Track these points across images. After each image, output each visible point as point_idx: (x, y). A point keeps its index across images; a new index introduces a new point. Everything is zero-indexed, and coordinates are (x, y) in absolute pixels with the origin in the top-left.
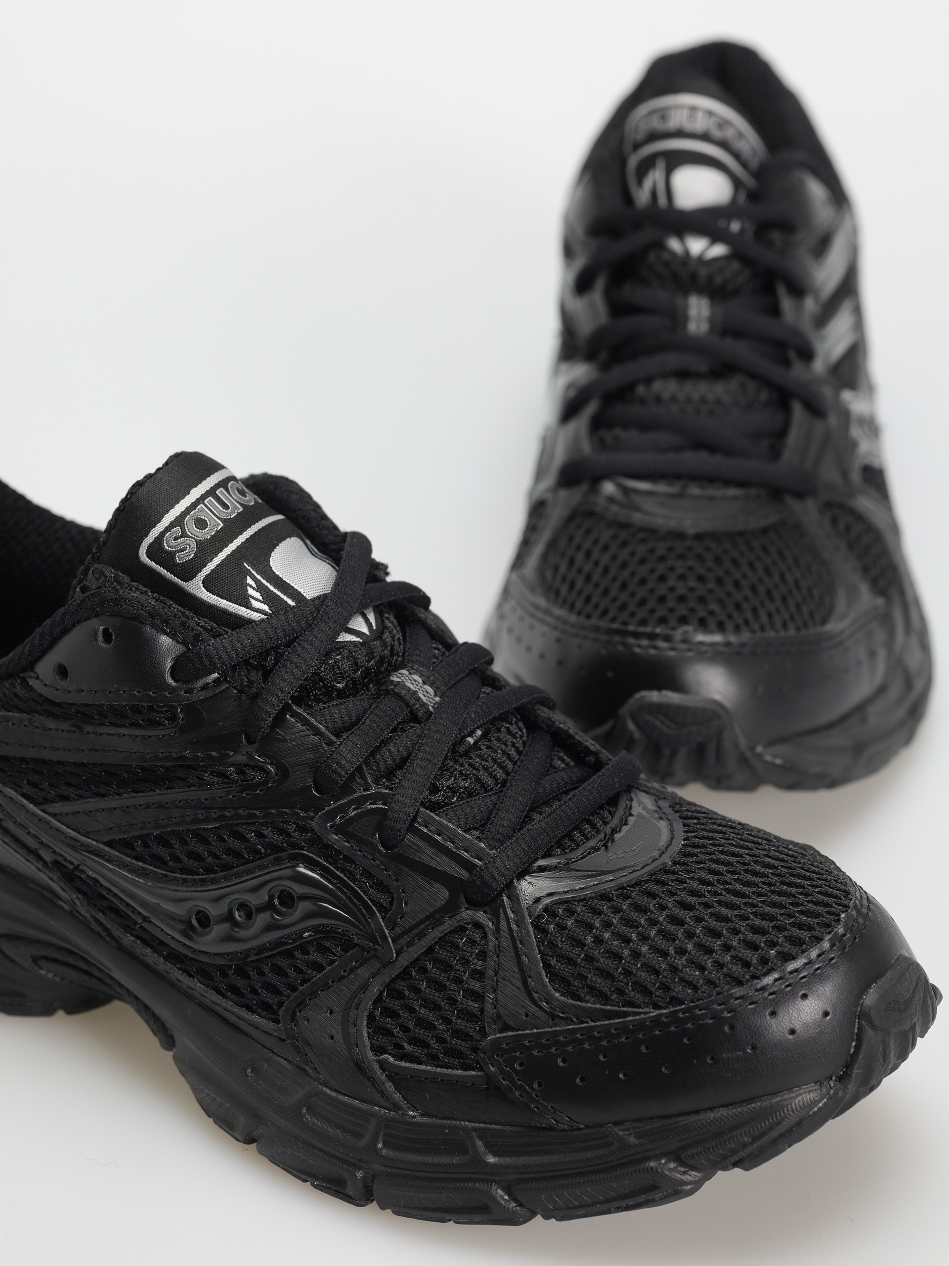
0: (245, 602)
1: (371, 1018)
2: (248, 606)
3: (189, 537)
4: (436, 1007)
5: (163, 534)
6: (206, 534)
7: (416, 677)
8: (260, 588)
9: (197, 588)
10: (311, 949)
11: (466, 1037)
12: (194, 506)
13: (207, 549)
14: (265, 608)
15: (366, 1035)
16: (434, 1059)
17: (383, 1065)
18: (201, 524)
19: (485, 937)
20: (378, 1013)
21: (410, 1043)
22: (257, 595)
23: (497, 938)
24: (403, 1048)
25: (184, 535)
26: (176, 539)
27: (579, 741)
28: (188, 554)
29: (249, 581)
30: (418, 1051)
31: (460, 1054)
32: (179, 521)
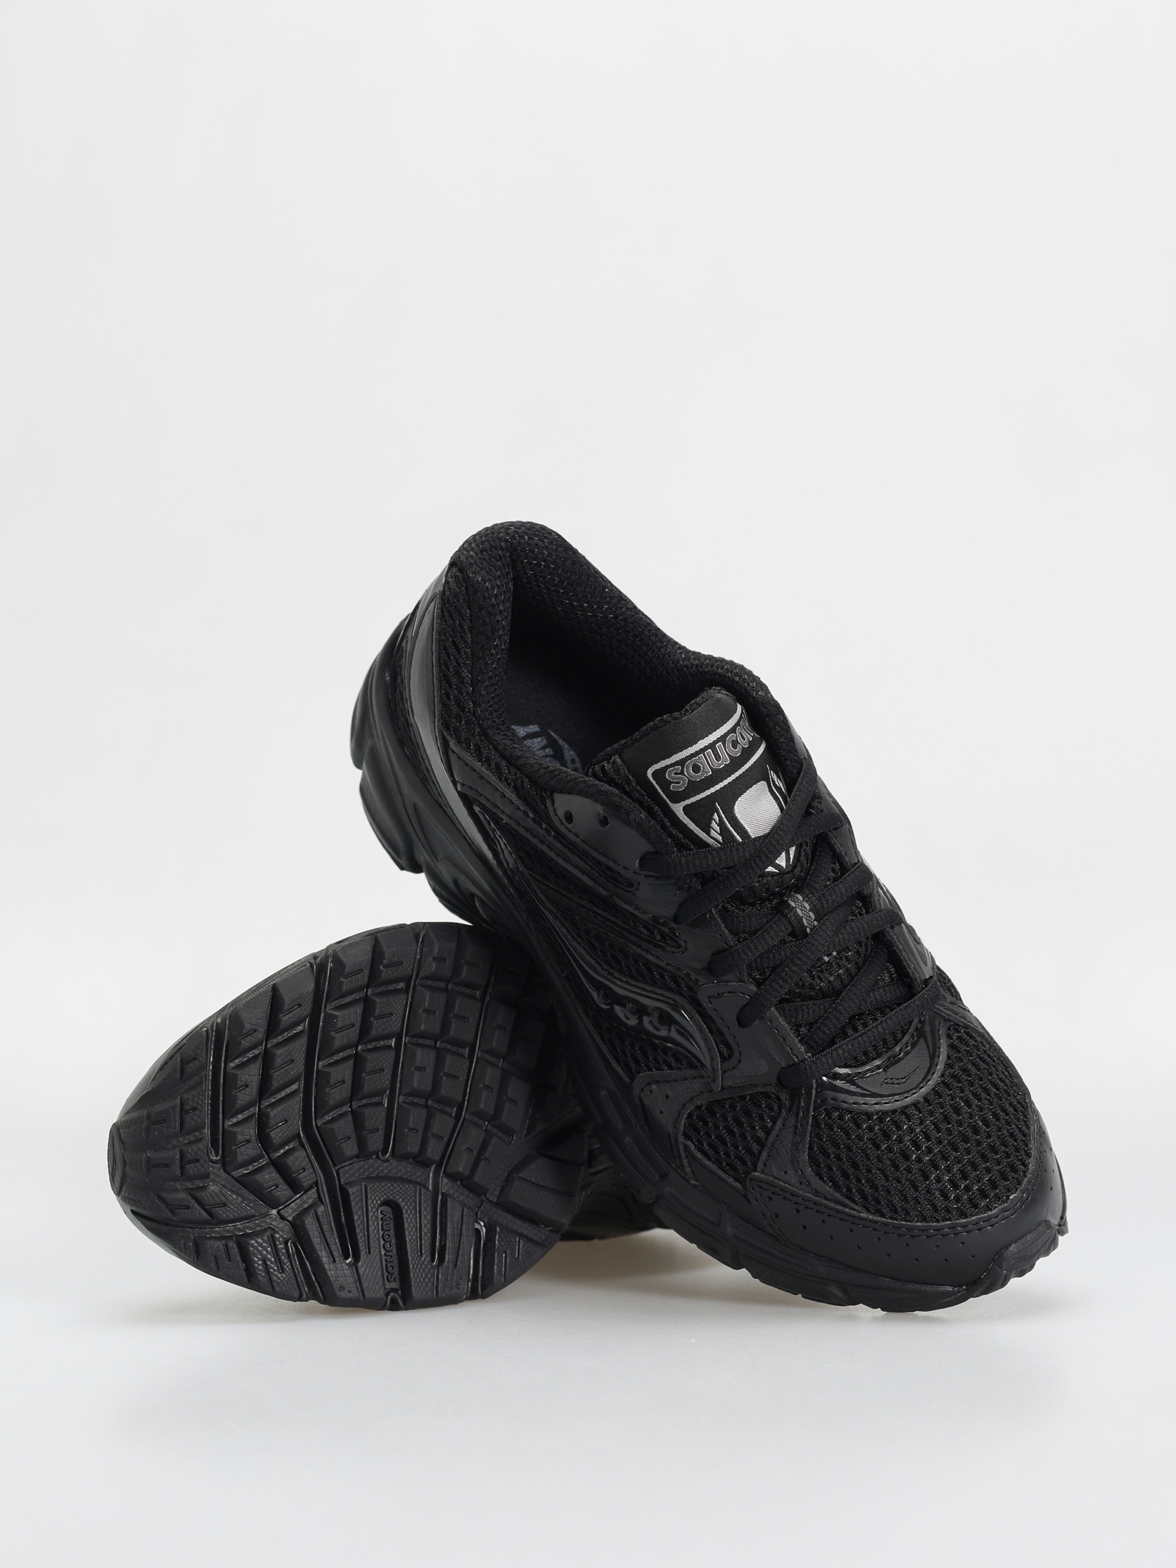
0: (707, 829)
1: (690, 1116)
2: (708, 834)
3: (685, 776)
4: (732, 1133)
5: (667, 767)
6: (699, 777)
7: (806, 905)
8: (721, 824)
9: (678, 809)
10: (669, 1054)
11: (744, 1163)
12: (697, 753)
13: (695, 787)
14: (720, 838)
15: (683, 1124)
16: (718, 1162)
17: (686, 1148)
18: (696, 769)
19: (780, 1108)
20: (695, 1114)
21: (708, 1144)
22: (718, 829)
23: (787, 1114)
24: (703, 1145)
25: (682, 773)
26: (676, 774)
27: (905, 966)
28: (680, 787)
29: (716, 816)
30: (711, 1153)
31: (735, 1169)
32: (682, 762)
